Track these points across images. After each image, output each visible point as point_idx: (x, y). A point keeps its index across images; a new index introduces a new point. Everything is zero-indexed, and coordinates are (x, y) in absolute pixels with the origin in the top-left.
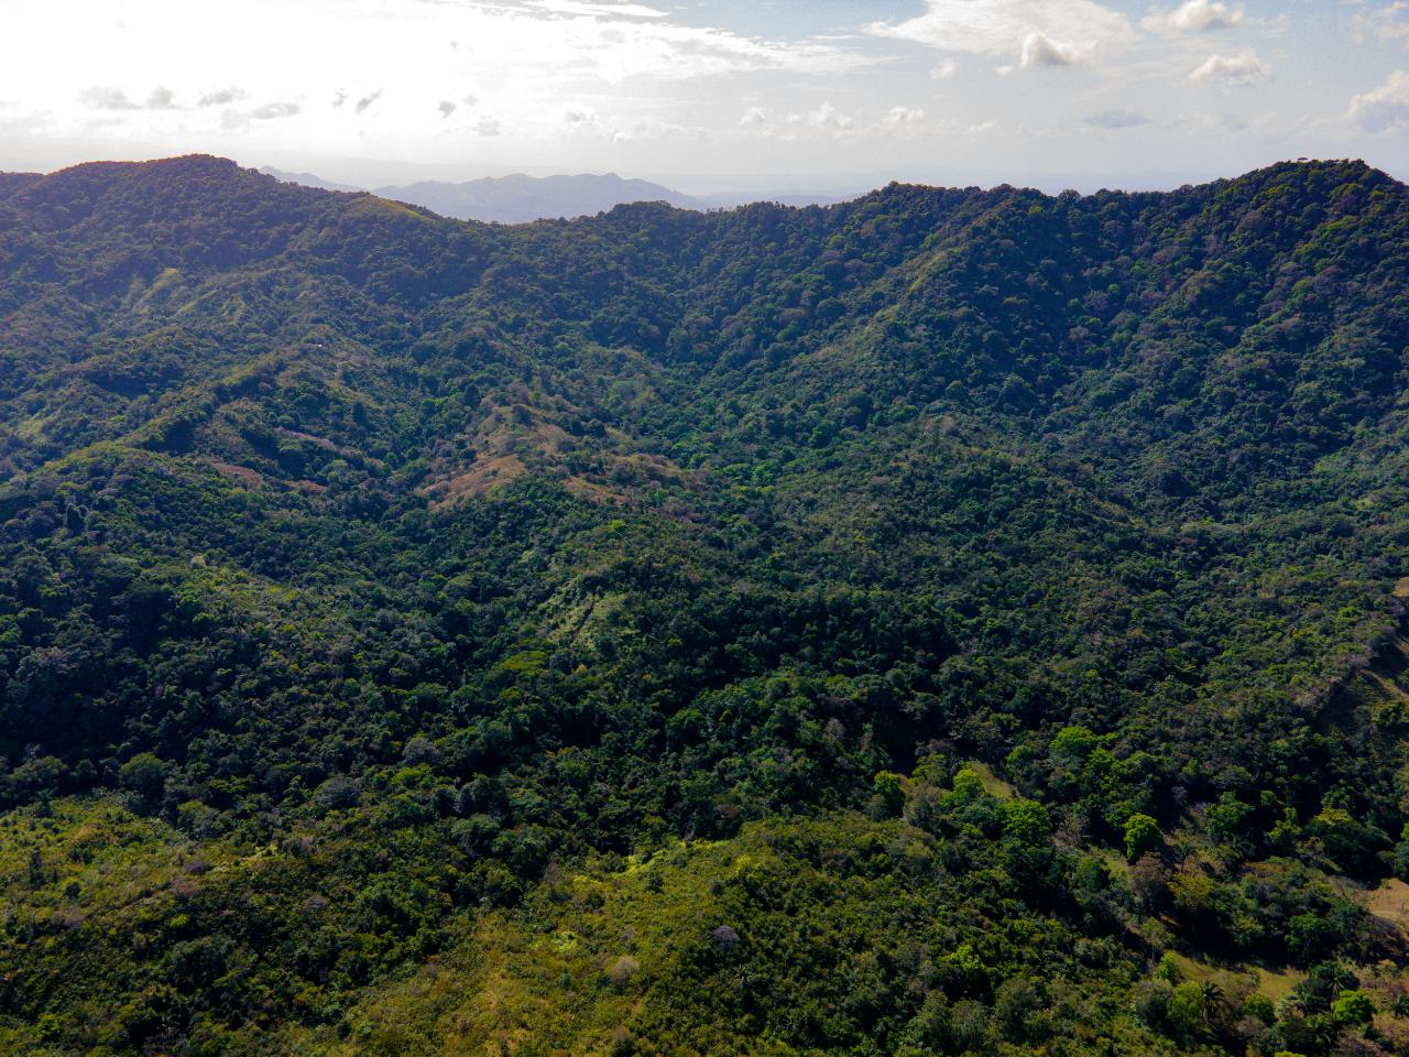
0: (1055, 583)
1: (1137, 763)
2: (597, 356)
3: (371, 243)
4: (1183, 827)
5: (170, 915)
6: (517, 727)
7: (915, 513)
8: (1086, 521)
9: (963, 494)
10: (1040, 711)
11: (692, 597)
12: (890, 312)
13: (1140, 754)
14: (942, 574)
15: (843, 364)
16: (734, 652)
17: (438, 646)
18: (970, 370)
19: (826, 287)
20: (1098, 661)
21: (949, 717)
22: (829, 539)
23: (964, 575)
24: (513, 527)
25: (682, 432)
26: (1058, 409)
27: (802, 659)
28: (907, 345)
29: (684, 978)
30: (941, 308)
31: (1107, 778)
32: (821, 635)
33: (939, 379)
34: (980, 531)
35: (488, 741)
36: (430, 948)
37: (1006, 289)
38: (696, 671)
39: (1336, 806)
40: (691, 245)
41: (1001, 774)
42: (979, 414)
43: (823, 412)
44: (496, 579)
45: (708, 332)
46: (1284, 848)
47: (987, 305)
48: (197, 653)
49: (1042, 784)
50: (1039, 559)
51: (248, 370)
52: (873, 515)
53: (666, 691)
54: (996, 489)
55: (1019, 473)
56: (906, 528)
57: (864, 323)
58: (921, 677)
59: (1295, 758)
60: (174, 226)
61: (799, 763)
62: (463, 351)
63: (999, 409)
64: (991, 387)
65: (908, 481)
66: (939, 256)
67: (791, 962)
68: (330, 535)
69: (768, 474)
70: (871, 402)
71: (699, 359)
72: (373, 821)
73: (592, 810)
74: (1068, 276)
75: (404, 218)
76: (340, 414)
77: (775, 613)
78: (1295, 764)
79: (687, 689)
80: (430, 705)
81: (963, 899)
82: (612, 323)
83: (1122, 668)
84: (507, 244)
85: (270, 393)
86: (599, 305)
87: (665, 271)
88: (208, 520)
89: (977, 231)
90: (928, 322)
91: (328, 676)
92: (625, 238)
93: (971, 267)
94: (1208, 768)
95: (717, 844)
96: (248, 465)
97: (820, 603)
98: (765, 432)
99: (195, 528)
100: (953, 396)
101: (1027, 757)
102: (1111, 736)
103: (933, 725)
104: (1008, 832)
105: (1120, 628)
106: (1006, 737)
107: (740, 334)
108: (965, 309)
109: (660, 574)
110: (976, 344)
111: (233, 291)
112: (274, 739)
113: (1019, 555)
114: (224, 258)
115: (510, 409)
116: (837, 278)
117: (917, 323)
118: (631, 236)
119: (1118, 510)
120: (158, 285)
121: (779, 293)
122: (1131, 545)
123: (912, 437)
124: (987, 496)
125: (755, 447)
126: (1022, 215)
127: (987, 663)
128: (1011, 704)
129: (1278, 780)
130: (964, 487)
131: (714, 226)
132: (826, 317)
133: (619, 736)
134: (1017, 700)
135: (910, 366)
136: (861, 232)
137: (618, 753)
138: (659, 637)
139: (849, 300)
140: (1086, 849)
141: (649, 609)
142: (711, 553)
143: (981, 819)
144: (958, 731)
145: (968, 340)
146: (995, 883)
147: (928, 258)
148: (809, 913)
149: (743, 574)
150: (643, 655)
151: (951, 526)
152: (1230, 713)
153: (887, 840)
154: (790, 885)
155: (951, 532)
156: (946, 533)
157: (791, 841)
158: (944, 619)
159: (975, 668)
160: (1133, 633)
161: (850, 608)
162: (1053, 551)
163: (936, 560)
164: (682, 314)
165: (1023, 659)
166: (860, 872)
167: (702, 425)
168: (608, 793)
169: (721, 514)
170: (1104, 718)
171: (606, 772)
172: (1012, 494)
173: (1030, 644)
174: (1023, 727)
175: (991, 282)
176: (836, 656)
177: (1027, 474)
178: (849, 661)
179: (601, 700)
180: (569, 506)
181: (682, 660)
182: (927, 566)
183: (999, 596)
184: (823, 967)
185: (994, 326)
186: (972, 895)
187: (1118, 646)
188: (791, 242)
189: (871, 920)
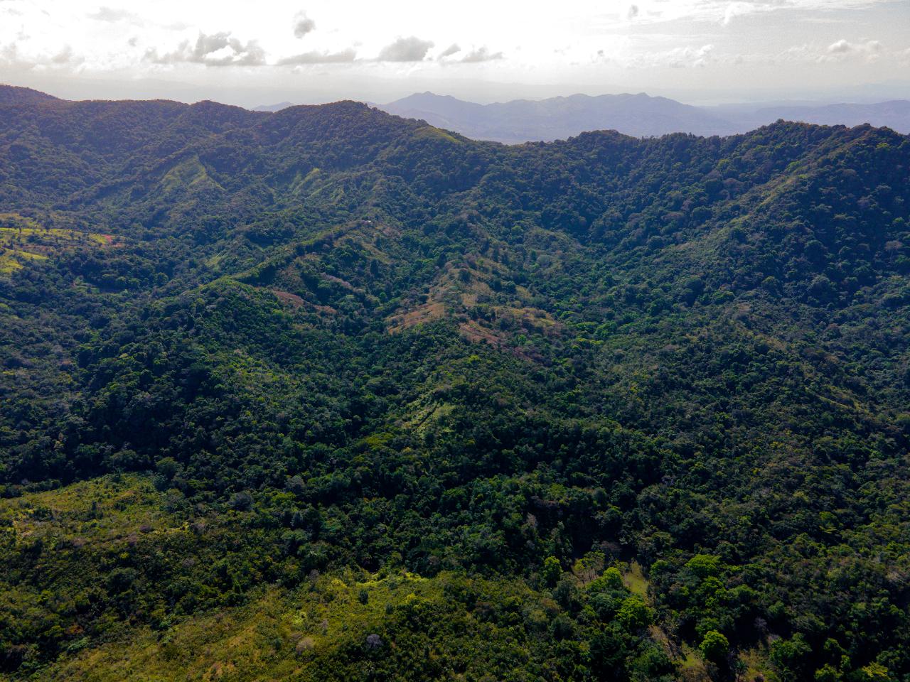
0: (761, 445)
1: (736, 594)
2: (537, 236)
3: (422, 156)
4: (757, 648)
5: (122, 551)
6: (354, 480)
7: (684, 376)
8: (812, 399)
9: (726, 366)
10: (695, 538)
11: (496, 414)
12: (739, 221)
13: (744, 588)
14: (681, 422)
15: (693, 256)
16: (509, 455)
17: (340, 421)
18: (789, 268)
19: (702, 198)
21: (625, 528)
22: (616, 385)
23: (699, 426)
24: (419, 350)
25: (566, 294)
26: (856, 304)
27: (554, 467)
28: (743, 246)
29: (335, 660)
30: (780, 220)
31: (711, 598)
32: (570, 454)
33: (759, 274)
34: (727, 395)
35: (334, 483)
36: (232, 603)
37: (839, 207)
38: (480, 463)
39: (885, 664)
40: (625, 161)
41: (646, 575)
42: (783, 303)
43: (665, 290)
44: (394, 382)
45: (616, 223)
47: (818, 220)
48: (211, 406)
49: (666, 591)
50: (757, 425)
51: (320, 236)
52: (651, 374)
53: (455, 473)
54: (752, 366)
55: (772, 356)
56: (672, 386)
57: (721, 226)
58: (625, 495)
59: (868, 619)
60: (324, 143)
61: (496, 540)
62: (450, 229)
63: (803, 301)
64: (802, 283)
65: (691, 351)
66: (791, 181)
67: (411, 667)
68: (319, 342)
69: (605, 332)
70: (704, 285)
71: (606, 241)
72: (243, 522)
73: (368, 540)
74: (899, 200)
75: (444, 140)
76: (362, 267)
77: (545, 434)
78: (866, 623)
79: (468, 474)
80: (321, 456)
81: (551, 657)
82: (555, 214)
83: (779, 519)
84: (501, 159)
85: (328, 251)
86: (551, 201)
87: (603, 179)
88: (258, 327)
89: (827, 162)
90: (767, 230)
91: (270, 429)
92: (581, 155)
93: (813, 189)
94: (789, 610)
95: (424, 580)
96: (298, 294)
97: (578, 430)
98: (622, 299)
99: (250, 331)
100: (767, 287)
101: (663, 569)
102: (735, 568)
103: (612, 530)
104: (616, 619)
105: (791, 488)
106: (659, 551)
107: (637, 226)
108: (796, 222)
109: (483, 396)
110: (799, 249)
111: (340, 184)
112: (231, 461)
113: (746, 418)
114: (343, 162)
115: (458, 270)
116: (714, 192)
117: (758, 230)
118: (586, 154)
119: (846, 394)
120: (307, 178)
121: (671, 200)
122: (842, 423)
123: (714, 317)
124: (743, 370)
125: (608, 310)
126: (870, 150)
127: (677, 495)
128: (676, 528)
129: (848, 633)
130: (728, 360)
131: (643, 148)
132: (697, 219)
133: (407, 497)
134: (682, 526)
135: (740, 262)
136: (743, 158)
137: (407, 508)
138: (464, 436)
139: (716, 209)
140: (679, 644)
141: (466, 418)
142: (529, 384)
143: (602, 605)
144: (627, 539)
145: (793, 246)
146: (577, 652)
147: (783, 181)
148: (441, 639)
149: (544, 402)
150: (449, 447)
151: (707, 388)
152: (832, 573)
153: (526, 604)
154: (440, 618)
155: (705, 394)
156: (701, 393)
157: (461, 589)
158: (662, 457)
159: (663, 497)
160: (798, 494)
161: (597, 439)
162: (771, 419)
163: (682, 412)
164: (605, 209)
165: (703, 497)
166: (495, 620)
167: (583, 290)
168: (385, 531)
169: (557, 356)
170: (741, 553)
171: (391, 519)
172: (761, 372)
173: (719, 485)
174: (675, 546)
175: (827, 202)
176: (575, 469)
177: (780, 358)
178: (582, 474)
179: (408, 472)
180: (454, 342)
181: (471, 455)
182: (673, 416)
183: (715, 446)
184: (429, 675)
185: (817, 237)
186: (559, 656)
187: (782, 501)
188: (692, 162)
189: (480, 654)
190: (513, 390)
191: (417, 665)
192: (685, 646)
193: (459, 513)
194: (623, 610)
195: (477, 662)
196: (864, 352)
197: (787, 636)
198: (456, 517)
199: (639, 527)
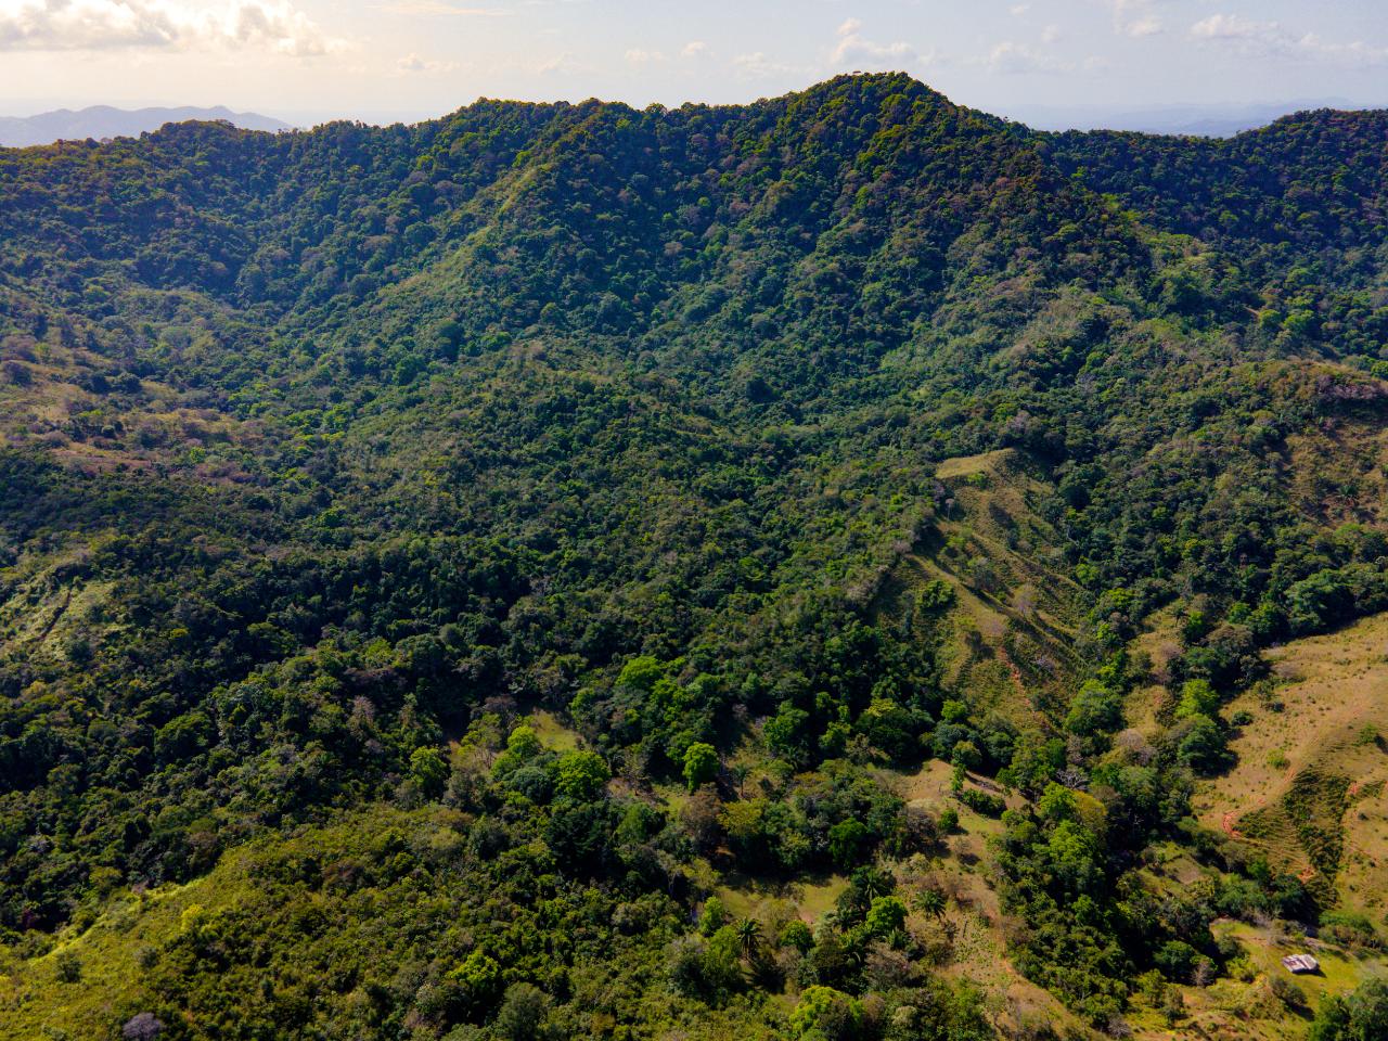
0: (635, 505)
1: (698, 687)
2: (142, 300)
4: (744, 745)
7: (493, 446)
8: (670, 436)
9: (547, 421)
10: (609, 646)
11: (208, 573)
12: (480, 235)
13: (703, 677)
14: (520, 509)
15: (432, 293)
16: (262, 632)
18: (566, 292)
19: (413, 211)
20: (672, 582)
21: (510, 669)
22: (398, 485)
23: (544, 507)
25: (243, 380)
26: (656, 326)
27: (351, 627)
28: (497, 268)
30: (533, 228)
31: (669, 708)
32: (372, 598)
33: (533, 302)
34: (565, 458)
37: (598, 206)
38: (210, 663)
39: (884, 696)
40: (262, 171)
41: (567, 722)
42: (576, 337)
43: (409, 346)
45: (284, 266)
46: (836, 751)
47: (580, 222)
49: (605, 728)
50: (620, 482)
52: (447, 453)
53: (164, 694)
54: (581, 413)
55: (603, 394)
56: (484, 464)
57: (454, 247)
58: (486, 627)
59: (847, 653)
61: (309, 759)
63: (598, 330)
64: (589, 307)
65: (490, 412)
66: (529, 174)
69: (340, 419)
70: (462, 331)
71: (275, 297)
74: (659, 191)
77: (316, 579)
78: (847, 660)
79: (193, 688)
81: (493, 887)
82: (163, 261)
83: (697, 586)
86: (148, 241)
87: (231, 201)
89: (565, 146)
90: (520, 243)
93: (561, 183)
94: (767, 679)
95: (190, 885)
97: (372, 560)
98: (344, 372)
100: (549, 319)
101: (590, 700)
102: (679, 660)
103: (491, 680)
104: (560, 792)
105: (696, 543)
106: (571, 680)
107: (321, 266)
108: (557, 228)
109: (168, 551)
113: (603, 479)
116: (426, 202)
117: (509, 244)
118: (186, 160)
119: (702, 422)
121: (363, 220)
122: (713, 457)
123: (500, 365)
124: (572, 420)
125: (329, 390)
126: (610, 129)
127: (560, 601)
128: (579, 643)
129: (834, 679)
130: (548, 413)
131: (286, 149)
132: (415, 243)
133: (77, 767)
134: (586, 637)
135: (502, 290)
136: (451, 151)
137: (82, 787)
138: (159, 629)
139: (436, 223)
140: (649, 790)
141: (149, 596)
142: (248, 517)
143: (529, 784)
144: (519, 683)
145: (562, 260)
146: (531, 860)
147: (518, 176)
148: (285, 957)
149: (287, 537)
150: (133, 655)
151: (533, 456)
152: (790, 618)
153: (411, 834)
154: (266, 925)
155: (534, 463)
156: (528, 465)
157: (283, 863)
158: (515, 559)
159: (545, 608)
160: (708, 547)
161: (407, 562)
162: (635, 471)
163: (514, 495)
164: (254, 248)
165: (597, 591)
166: (371, 882)
167: (270, 370)
168: (51, 847)
169: (275, 469)
170: (674, 642)
171: (54, 819)
172: (596, 416)
173: (607, 572)
174: (590, 667)
175: (584, 199)
176: (390, 619)
177: (612, 393)
178: (405, 622)
179: (58, 724)
181: (188, 653)
182: (504, 502)
183: (579, 526)
184: (290, 1029)
185: (588, 245)
186: (503, 880)
187: (693, 562)
188: (376, 164)
189: (371, 944)
190: (222, 530)
191: (258, 1023)
192: (658, 789)
193: (208, 755)
194: (565, 775)
195: (374, 958)
196: (692, 377)
197: (774, 713)
198: (204, 763)
199: (525, 659)
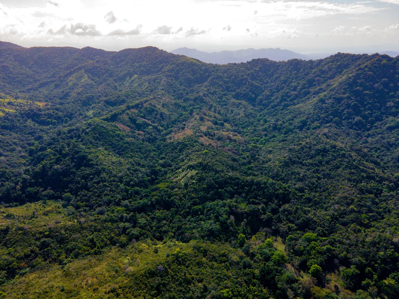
0: (334, 187)
1: (325, 248)
2: (233, 103)
3: (182, 69)
4: (335, 273)
5: (46, 231)
6: (152, 202)
7: (299, 158)
8: (356, 167)
9: (318, 154)
10: (306, 226)
11: (216, 174)
12: (322, 95)
13: (329, 246)
14: (298, 178)
15: (302, 110)
16: (222, 192)
17: (145, 178)
18: (344, 114)
19: (306, 86)
20: (333, 214)
21: (274, 222)
22: (269, 163)
23: (306, 179)
24: (181, 149)
25: (247, 126)
26: (374, 129)
27: (242, 197)
28: (324, 105)
29: (143, 277)
30: (340, 94)
31: (314, 251)
32: (249, 191)
33: (331, 117)
34: (319, 166)
35: (143, 204)
36: (96, 253)
37: (366, 88)
38: (209, 195)
39: (393, 278)
40: (272, 71)
41: (284, 243)
42: (342, 129)
43: (290, 124)
44: (170, 162)
45: (268, 97)
46: (365, 288)
47: (357, 94)
48: (88, 171)
49: (293, 249)
50: (333, 178)
51: (137, 102)
52: (285, 157)
53: (197, 199)
54: (329, 154)
55: (338, 150)
56: (294, 163)
57: (314, 97)
58: (274, 208)
59: (385, 259)
60: (139, 64)
62: (195, 100)
63: (351, 128)
64: (350, 120)
65: (302, 148)
66: (344, 77)
67: (178, 280)
68: (137, 146)
69: (264, 141)
70: (307, 122)
71: (264, 105)
72: (102, 219)
73: (158, 228)
74: (392, 85)
75: (192, 62)
76: (156, 115)
77: (238, 183)
78: (384, 261)
79: (203, 200)
80: (137, 193)
81: (242, 276)
82: (241, 93)
83: (343, 217)
84: (217, 70)
85: (141, 108)
86: (239, 88)
87: (262, 79)
88: (109, 139)
89: (360, 69)
90: (334, 98)
91: (114, 181)
92: (252, 69)
93: (354, 81)
94: (349, 256)
95: (183, 244)
96: (128, 126)
97: (252, 181)
98: (271, 128)
99: (105, 141)
100: (335, 122)
101: (291, 239)
102: (324, 238)
103: (268, 223)
104: (271, 260)
105: (348, 204)
106: (289, 232)
107: (277, 98)
108: (347, 95)
110: (348, 106)
111: (146, 81)
112: (97, 195)
113: (328, 176)
114: (148, 72)
115: (199, 116)
116: (311, 83)
117: (330, 98)
118: (254, 68)
119: (371, 165)
120: (132, 79)
121: (292, 87)
122: (370, 178)
123: (312, 134)
124: (326, 156)
125: (265, 133)
126: (379, 64)
127: (297, 208)
128: (297, 222)
129: (376, 265)
130: (318, 152)
131: (279, 66)
132: (304, 94)
133: (176, 209)
134: (299, 221)
135: (323, 112)
136: (323, 69)
137: (176, 214)
138: (202, 184)
139: (312, 90)
140: (299, 272)
141: (202, 176)
142: (230, 162)
143: (264, 254)
144: (275, 227)
145: (346, 105)
146: (254, 274)
147: (341, 78)
148: (191, 268)
149: (237, 170)
150: (195, 188)
151: (309, 164)
152: (368, 239)
153: (230, 254)
154: (191, 260)
155: (309, 166)
156: (307, 166)
157: (200, 247)
158: (290, 192)
159: (291, 209)
160: (352, 207)
161: (261, 184)
162: (338, 176)
163: (299, 174)
164: (263, 91)
165: (309, 209)
166: (216, 261)
167: (254, 125)
168: (166, 224)
169: (243, 151)
170: (326, 232)
171: (169, 219)
172: (333, 156)
173: (316, 204)
174: (296, 230)
175: (360, 86)
176: (251, 198)
177: (341, 150)
178: (254, 200)
179: (176, 199)
180: (197, 145)
181: (205, 192)
182: (295, 175)
183: (314, 188)
184: (186, 284)
185: (356, 101)
186: (245, 276)
187: (344, 210)
188: (301, 71)
189: (209, 275)
190: (223, 164)
191: (180, 279)
192: (302, 272)
193: (199, 216)
194: (274, 256)
195: (208, 278)
196: (379, 149)
197: (348, 267)
198: (198, 218)
199: (280, 221)
